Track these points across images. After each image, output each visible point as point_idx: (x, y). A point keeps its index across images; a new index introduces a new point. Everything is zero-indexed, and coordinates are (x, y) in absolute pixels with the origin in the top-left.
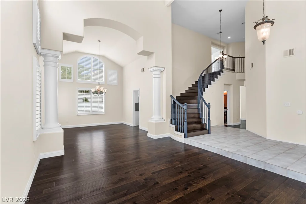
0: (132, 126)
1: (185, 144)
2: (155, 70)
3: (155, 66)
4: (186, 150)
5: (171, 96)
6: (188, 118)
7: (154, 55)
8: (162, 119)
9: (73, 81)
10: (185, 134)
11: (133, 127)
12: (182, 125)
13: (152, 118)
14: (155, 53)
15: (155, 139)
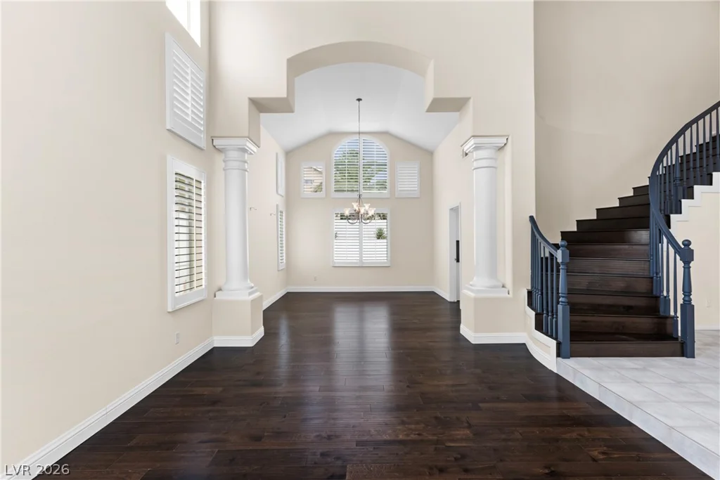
0: (449, 300)
1: (558, 376)
2: (477, 148)
3: (473, 136)
4: (561, 399)
5: (531, 218)
6: (571, 292)
7: (471, 105)
8: (503, 287)
9: (324, 196)
10: (559, 345)
11: (451, 302)
12: (552, 312)
13: (471, 283)
14: (471, 101)
15: (473, 343)
